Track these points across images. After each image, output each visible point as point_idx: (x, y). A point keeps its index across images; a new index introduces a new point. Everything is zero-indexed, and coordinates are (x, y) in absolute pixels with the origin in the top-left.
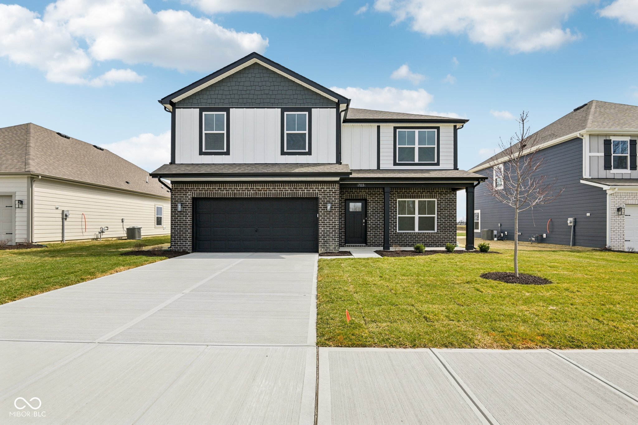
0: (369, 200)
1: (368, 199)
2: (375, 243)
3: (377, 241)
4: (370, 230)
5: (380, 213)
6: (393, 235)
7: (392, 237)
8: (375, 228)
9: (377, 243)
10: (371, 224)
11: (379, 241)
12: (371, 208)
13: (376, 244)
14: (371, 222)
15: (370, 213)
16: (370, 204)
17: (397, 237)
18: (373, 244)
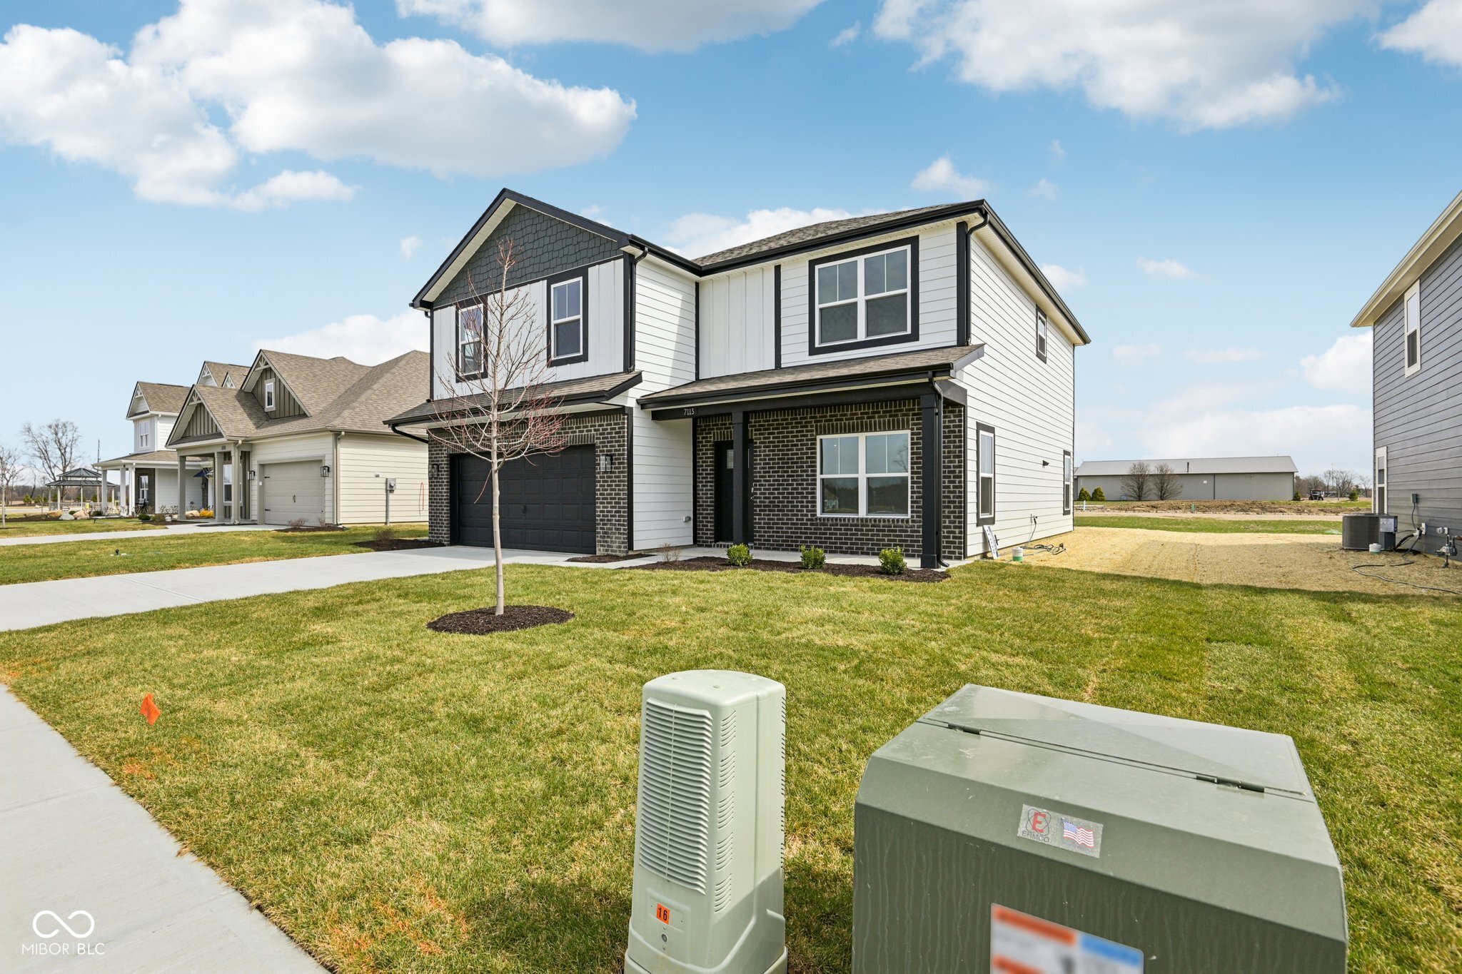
0: (756, 443)
1: (756, 439)
2: (769, 541)
3: (773, 536)
4: (760, 511)
5: (778, 472)
6: (807, 524)
7: (805, 529)
8: (769, 506)
9: (774, 541)
10: (760, 498)
11: (777, 537)
12: (760, 460)
13: (771, 545)
14: (761, 494)
15: (760, 472)
16: (760, 451)
17: (815, 529)
18: (764, 544)
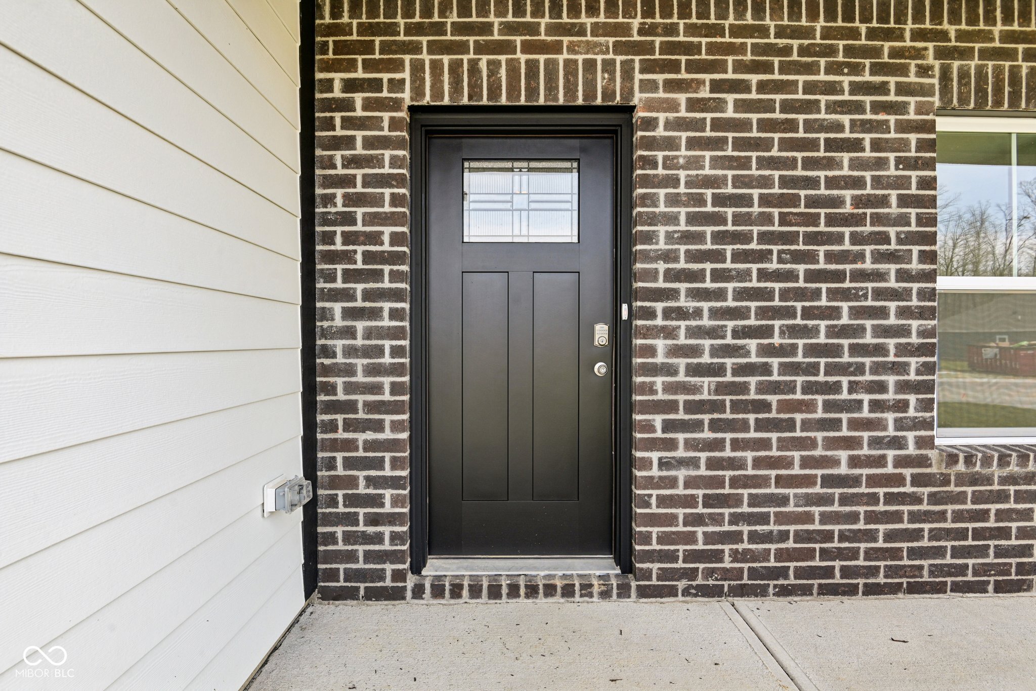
0: (650, 124)
1: (650, 105)
2: (717, 556)
3: (736, 537)
4: (668, 426)
5: (764, 256)
6: (899, 480)
7: (890, 499)
8: (717, 406)
9: (736, 556)
10: (670, 370)
11: (754, 537)
12: (673, 200)
13: (727, 574)
14: (676, 351)
15: (669, 256)
16: (669, 163)
17: (934, 499)
18: (691, 574)
